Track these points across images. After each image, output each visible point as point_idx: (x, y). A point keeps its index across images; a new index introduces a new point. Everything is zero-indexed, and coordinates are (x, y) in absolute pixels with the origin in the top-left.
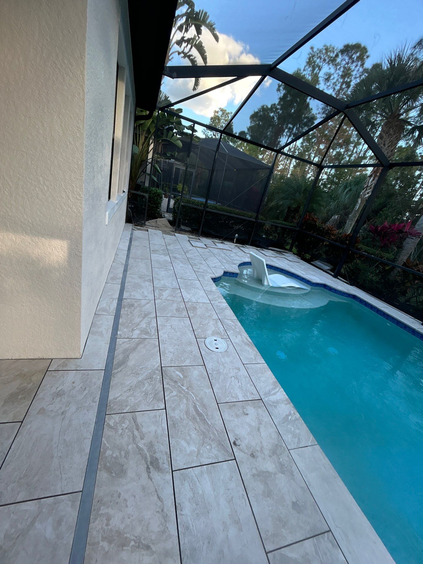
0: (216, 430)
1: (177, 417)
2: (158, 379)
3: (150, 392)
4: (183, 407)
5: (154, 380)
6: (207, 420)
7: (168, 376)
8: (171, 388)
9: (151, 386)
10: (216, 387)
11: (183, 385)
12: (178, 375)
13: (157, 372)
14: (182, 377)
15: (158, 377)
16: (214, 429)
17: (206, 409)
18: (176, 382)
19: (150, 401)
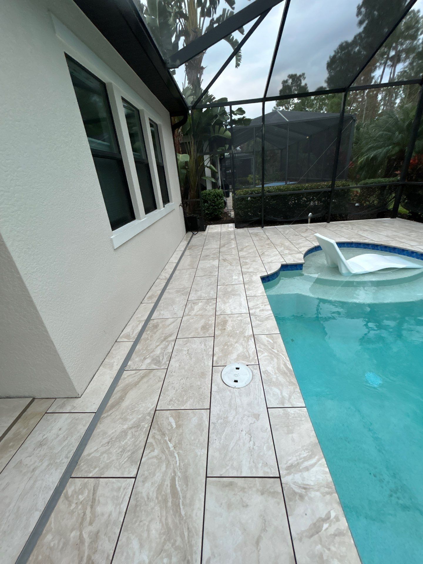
0: (188, 528)
1: (144, 495)
2: (145, 429)
3: (128, 449)
4: (158, 477)
5: (140, 430)
6: (181, 507)
7: (158, 424)
8: (154, 444)
9: (133, 439)
10: (214, 447)
11: (170, 441)
12: (170, 424)
13: (148, 417)
14: (174, 426)
15: (146, 426)
16: (186, 526)
17: (187, 485)
18: (164, 434)
19: (123, 463)
